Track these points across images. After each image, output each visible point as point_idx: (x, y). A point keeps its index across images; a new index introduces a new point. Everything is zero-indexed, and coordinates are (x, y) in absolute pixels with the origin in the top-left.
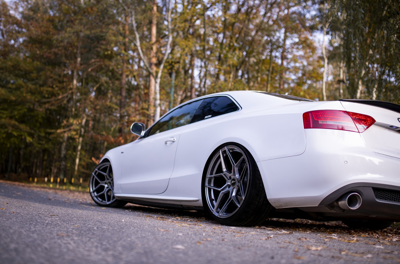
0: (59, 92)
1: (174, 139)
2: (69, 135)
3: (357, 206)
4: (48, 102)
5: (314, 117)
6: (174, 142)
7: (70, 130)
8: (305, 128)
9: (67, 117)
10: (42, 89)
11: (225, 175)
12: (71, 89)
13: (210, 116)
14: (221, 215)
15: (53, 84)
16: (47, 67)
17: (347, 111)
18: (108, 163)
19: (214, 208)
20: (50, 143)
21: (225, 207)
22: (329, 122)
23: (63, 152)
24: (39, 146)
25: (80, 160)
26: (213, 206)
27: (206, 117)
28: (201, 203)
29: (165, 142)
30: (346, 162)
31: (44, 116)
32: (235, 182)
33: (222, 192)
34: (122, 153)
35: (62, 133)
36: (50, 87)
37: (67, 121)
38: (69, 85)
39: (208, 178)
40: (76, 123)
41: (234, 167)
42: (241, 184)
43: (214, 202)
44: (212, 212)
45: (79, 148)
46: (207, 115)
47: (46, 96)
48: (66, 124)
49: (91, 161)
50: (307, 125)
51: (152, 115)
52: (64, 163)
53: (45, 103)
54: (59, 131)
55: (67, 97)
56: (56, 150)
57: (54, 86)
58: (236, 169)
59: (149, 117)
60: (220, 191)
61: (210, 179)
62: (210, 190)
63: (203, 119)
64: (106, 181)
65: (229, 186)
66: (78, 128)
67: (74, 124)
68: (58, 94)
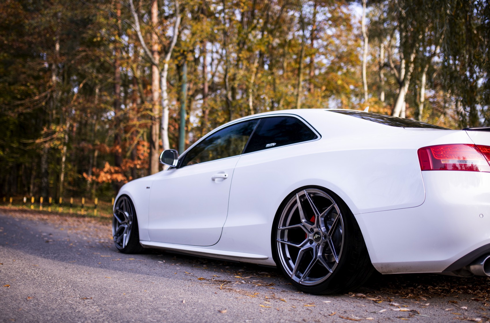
0: (35, 91)
1: (225, 176)
2: (52, 145)
4: (22, 105)
5: (434, 155)
6: (225, 179)
7: (52, 139)
8: (422, 170)
9: (47, 123)
10: (12, 87)
11: (304, 226)
12: (50, 87)
13: (274, 144)
14: (304, 281)
15: (27, 82)
16: (18, 60)
17: (476, 144)
19: (292, 272)
20: (26, 156)
21: (307, 271)
23: (44, 166)
24: (12, 160)
25: (66, 175)
26: (292, 270)
27: (268, 145)
28: (273, 263)
29: (212, 178)
30: (481, 216)
31: (17, 121)
32: (319, 236)
33: (302, 249)
34: (147, 188)
35: (41, 143)
36: (22, 85)
37: (48, 128)
38: (48, 81)
39: (280, 230)
40: (60, 130)
41: (318, 217)
42: (330, 240)
43: (291, 262)
44: (290, 276)
45: (64, 159)
46: (270, 143)
47: (19, 96)
48: (47, 131)
49: (80, 176)
50: (425, 166)
51: (157, 116)
52: (46, 180)
53: (18, 106)
54: (38, 141)
55: (46, 97)
56: (34, 164)
57: (28, 84)
58: (321, 220)
59: (153, 118)
60: (299, 249)
61: (283, 232)
62: (283, 246)
63: (263, 148)
64: (126, 221)
65: (311, 242)
66: (63, 136)
67: (57, 132)
68: (34, 94)
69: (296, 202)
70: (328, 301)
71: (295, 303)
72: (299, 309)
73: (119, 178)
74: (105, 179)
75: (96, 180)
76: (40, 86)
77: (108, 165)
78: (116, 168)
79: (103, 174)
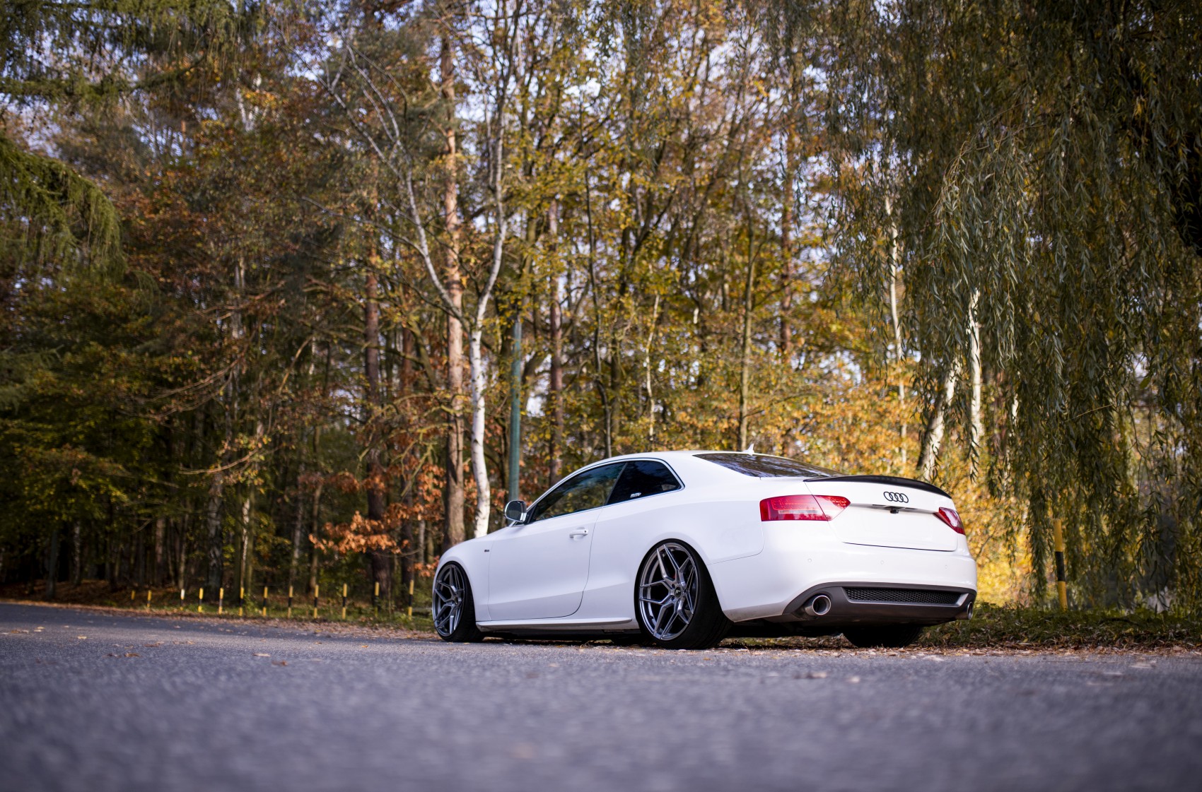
0: (203, 367)
1: (585, 531)
2: (241, 478)
3: (826, 611)
4: (177, 396)
5: (773, 506)
6: (585, 535)
7: (240, 466)
8: (762, 520)
9: (230, 432)
10: (157, 361)
11: (665, 582)
13: (639, 494)
14: (665, 636)
15: (186, 348)
19: (655, 629)
21: (669, 626)
22: (796, 512)
23: (215, 522)
26: (653, 626)
27: (633, 496)
28: (636, 625)
29: (570, 535)
32: (680, 592)
33: (663, 606)
34: (486, 551)
35: (218, 475)
36: (178, 355)
37: (233, 442)
39: (643, 588)
40: (256, 446)
41: (677, 571)
42: (688, 594)
43: (654, 620)
44: (653, 633)
46: (634, 493)
47: (170, 379)
48: (229, 449)
50: (765, 517)
51: (460, 414)
53: (169, 398)
54: (211, 471)
57: (189, 352)
58: (681, 575)
60: (661, 605)
61: (646, 589)
62: (646, 603)
63: (628, 498)
64: (453, 598)
65: (673, 598)
66: (262, 458)
67: (252, 450)
68: (202, 371)
69: (656, 559)
73: (384, 542)
74: (353, 545)
75: (336, 548)
76: (213, 354)
77: (358, 518)
78: (375, 523)
79: (350, 536)
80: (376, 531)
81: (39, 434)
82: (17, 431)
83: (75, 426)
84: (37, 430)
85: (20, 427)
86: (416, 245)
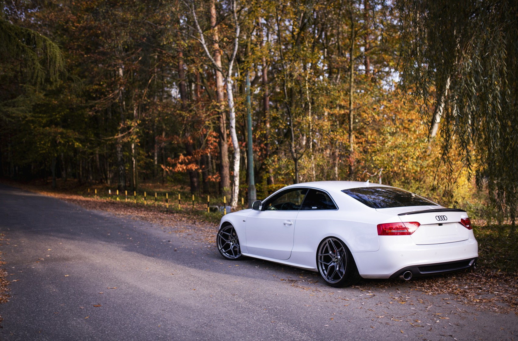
0: (108, 89)
1: (291, 223)
6: (291, 225)
7: (129, 134)
11: (330, 255)
13: (316, 208)
14: (330, 281)
15: (100, 81)
18: (231, 226)
19: (325, 276)
27: (313, 208)
28: (317, 270)
29: (284, 223)
30: (402, 255)
32: (337, 260)
33: (330, 266)
34: (244, 221)
35: (120, 138)
36: (96, 84)
37: (124, 123)
40: (135, 125)
41: (337, 251)
42: (342, 262)
43: (325, 271)
44: (324, 278)
46: (314, 206)
48: (123, 127)
50: (380, 233)
54: (116, 137)
57: (102, 84)
58: (338, 253)
60: (329, 265)
61: (321, 257)
62: (321, 264)
63: (310, 209)
64: (231, 240)
65: (334, 262)
66: (138, 130)
67: (133, 126)
68: (108, 92)
69: (326, 244)
70: (340, 291)
71: (325, 293)
72: (326, 296)
73: (194, 167)
74: (181, 169)
75: (173, 170)
76: (112, 84)
77: (182, 157)
78: (190, 157)
79: (179, 166)
80: (190, 162)
81: (40, 119)
82: (31, 119)
83: (56, 115)
84: (39, 117)
85: (32, 116)
86: (199, 40)
